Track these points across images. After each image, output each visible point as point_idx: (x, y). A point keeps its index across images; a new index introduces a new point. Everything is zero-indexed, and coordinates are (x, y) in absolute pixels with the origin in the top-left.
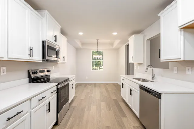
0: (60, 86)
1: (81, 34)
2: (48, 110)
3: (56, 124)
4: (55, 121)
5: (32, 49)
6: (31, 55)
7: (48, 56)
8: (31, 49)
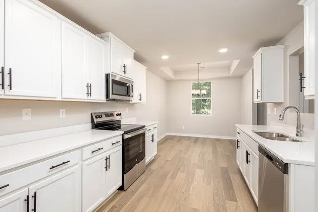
0: (126, 136)
1: (165, 57)
2: (107, 166)
3: (121, 188)
4: (120, 184)
5: (90, 87)
6: (89, 94)
7: (113, 94)
8: (89, 85)
